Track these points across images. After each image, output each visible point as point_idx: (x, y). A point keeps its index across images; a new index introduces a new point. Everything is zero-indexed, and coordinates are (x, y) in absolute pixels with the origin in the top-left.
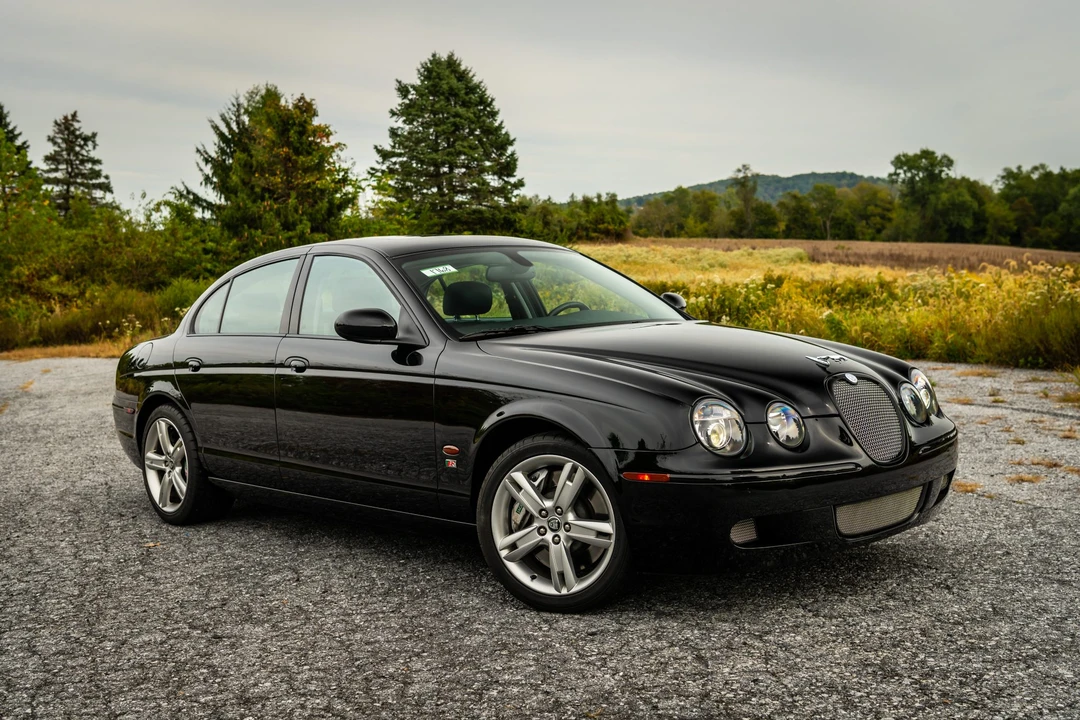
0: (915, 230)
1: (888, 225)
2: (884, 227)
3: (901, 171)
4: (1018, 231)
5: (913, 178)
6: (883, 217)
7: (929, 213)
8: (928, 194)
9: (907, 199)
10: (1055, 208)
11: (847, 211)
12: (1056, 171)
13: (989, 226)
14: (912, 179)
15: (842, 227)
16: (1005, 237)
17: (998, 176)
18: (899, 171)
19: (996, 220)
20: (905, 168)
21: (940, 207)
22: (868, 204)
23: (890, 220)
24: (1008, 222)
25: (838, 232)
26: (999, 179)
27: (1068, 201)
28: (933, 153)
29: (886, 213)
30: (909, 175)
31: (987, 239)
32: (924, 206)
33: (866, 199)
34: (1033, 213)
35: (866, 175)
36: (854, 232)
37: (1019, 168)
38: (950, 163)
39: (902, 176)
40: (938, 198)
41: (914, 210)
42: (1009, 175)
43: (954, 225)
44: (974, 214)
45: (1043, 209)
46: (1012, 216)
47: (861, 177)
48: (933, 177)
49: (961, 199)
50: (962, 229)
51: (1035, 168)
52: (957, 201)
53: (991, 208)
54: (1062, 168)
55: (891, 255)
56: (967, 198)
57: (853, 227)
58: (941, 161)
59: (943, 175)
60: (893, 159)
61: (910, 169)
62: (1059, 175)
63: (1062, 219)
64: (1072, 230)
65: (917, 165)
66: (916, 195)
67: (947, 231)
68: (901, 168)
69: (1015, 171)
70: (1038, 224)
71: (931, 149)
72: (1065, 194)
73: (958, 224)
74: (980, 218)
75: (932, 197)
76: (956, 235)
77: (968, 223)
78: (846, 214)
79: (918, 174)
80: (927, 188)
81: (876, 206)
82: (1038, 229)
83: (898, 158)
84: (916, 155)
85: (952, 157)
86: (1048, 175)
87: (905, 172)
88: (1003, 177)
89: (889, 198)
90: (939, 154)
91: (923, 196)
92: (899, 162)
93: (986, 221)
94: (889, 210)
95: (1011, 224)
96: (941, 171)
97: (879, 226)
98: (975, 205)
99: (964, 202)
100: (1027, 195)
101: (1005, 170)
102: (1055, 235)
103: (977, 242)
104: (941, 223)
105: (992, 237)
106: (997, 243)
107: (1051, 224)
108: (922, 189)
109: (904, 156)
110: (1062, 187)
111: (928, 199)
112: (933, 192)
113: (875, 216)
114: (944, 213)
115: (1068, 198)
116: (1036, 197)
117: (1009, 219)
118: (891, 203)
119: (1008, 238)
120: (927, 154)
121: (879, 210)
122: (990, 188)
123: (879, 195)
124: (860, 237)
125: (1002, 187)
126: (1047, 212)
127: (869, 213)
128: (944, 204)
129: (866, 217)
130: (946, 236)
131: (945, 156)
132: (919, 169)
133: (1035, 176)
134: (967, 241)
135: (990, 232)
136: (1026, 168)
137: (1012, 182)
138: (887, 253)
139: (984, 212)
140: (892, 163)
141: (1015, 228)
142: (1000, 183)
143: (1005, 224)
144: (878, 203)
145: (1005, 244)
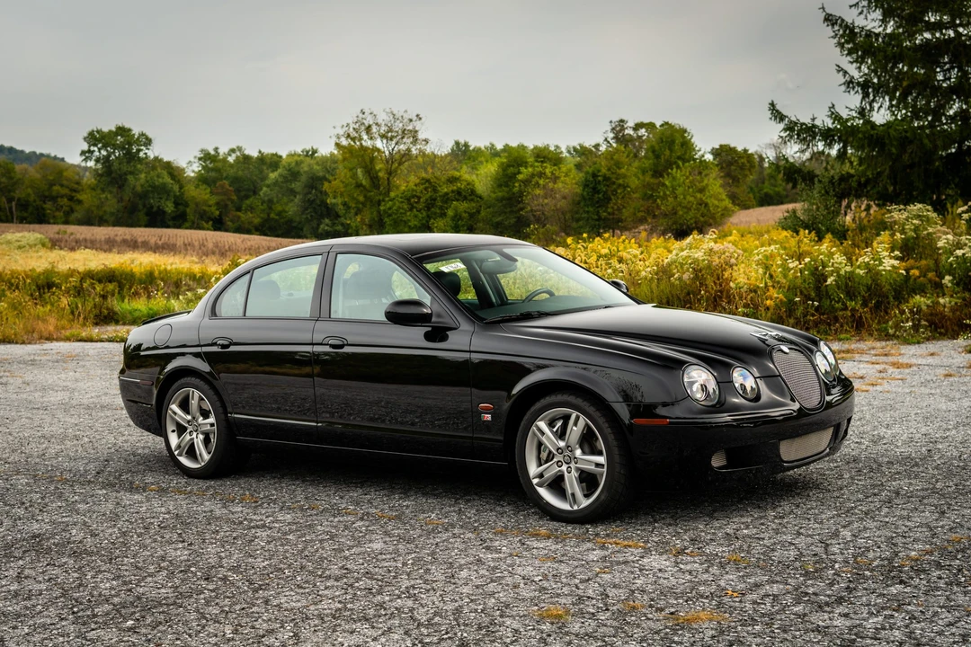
0: (112, 214)
1: (78, 208)
2: (72, 211)
3: (96, 149)
4: (220, 215)
5: (109, 156)
6: (71, 199)
7: (127, 195)
8: (126, 174)
9: (103, 178)
10: (255, 193)
11: (29, 190)
12: (255, 154)
13: (188, 210)
14: (107, 158)
15: (30, 209)
16: (207, 222)
17: (195, 157)
18: (92, 148)
19: (197, 205)
20: (100, 145)
21: (139, 189)
22: (52, 185)
23: (80, 202)
24: (210, 206)
25: (25, 215)
26: (196, 160)
27: (268, 186)
28: (130, 130)
29: (74, 194)
30: (104, 153)
31: (187, 224)
32: (120, 187)
33: (51, 178)
34: (235, 197)
35: (27, 151)
36: (44, 215)
37: (216, 149)
38: (148, 142)
39: (97, 154)
40: (137, 179)
41: (111, 192)
42: (207, 157)
43: (155, 209)
44: (175, 196)
45: (243, 194)
46: (213, 200)
47: (22, 152)
48: (131, 157)
49: (160, 180)
50: (164, 212)
51: (233, 151)
52: (157, 183)
53: (192, 192)
54: (260, 152)
55: (125, 241)
56: (168, 180)
57: (43, 209)
58: (138, 139)
59: (141, 154)
60: (86, 135)
61: (105, 146)
62: (258, 158)
63: (262, 204)
64: (272, 215)
65: (113, 142)
66: (112, 175)
67: (147, 214)
68: (95, 145)
69: (213, 153)
70: (239, 209)
71: (127, 126)
72: (264, 178)
73: (159, 207)
74: (180, 202)
75: (130, 178)
76: (156, 219)
77: (169, 207)
78: (29, 194)
79: (114, 152)
80: (125, 168)
81: (62, 186)
82: (239, 213)
83: (91, 134)
84: (110, 131)
85: (150, 136)
86: (247, 158)
87: (99, 149)
88: (200, 159)
89: (77, 177)
90: (136, 131)
91: (120, 176)
92: (94, 138)
93: (187, 205)
94: (75, 191)
95: (213, 209)
96: (139, 151)
97: (67, 209)
98: (176, 188)
99: (164, 185)
100: (226, 178)
101: (202, 151)
102: (257, 221)
103: (179, 227)
104: (141, 207)
105: (193, 223)
106: (199, 228)
107: (251, 209)
108: (120, 169)
109: (98, 132)
110: (261, 172)
111: (126, 180)
112: (131, 173)
113: (62, 197)
114: (144, 196)
115: (267, 182)
116: (236, 180)
117: (211, 202)
118: (78, 183)
119: (211, 223)
120: (122, 131)
121: (66, 191)
122: (184, 169)
123: (65, 174)
124: (52, 221)
125: (196, 170)
126: (247, 197)
127: (54, 194)
128: (142, 186)
129: (54, 199)
130: (145, 219)
131: (143, 134)
132: (115, 147)
133: (231, 159)
134: (168, 227)
135: (191, 217)
136: (223, 150)
137: (211, 166)
138: (119, 239)
139: (183, 194)
140: (85, 139)
141: (218, 213)
142: (197, 164)
143: (204, 208)
144: (65, 182)
145: (208, 229)
